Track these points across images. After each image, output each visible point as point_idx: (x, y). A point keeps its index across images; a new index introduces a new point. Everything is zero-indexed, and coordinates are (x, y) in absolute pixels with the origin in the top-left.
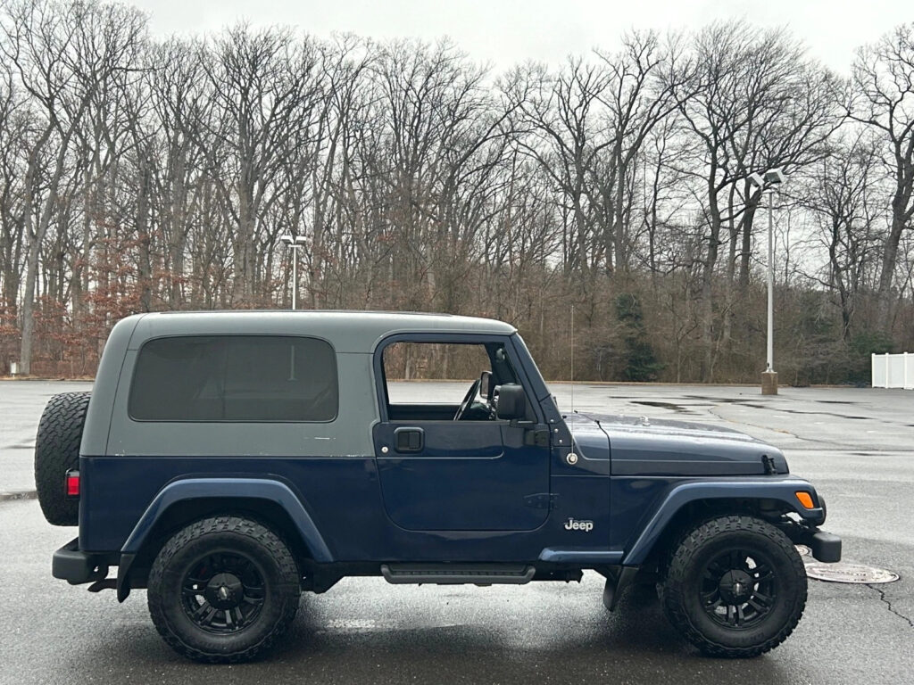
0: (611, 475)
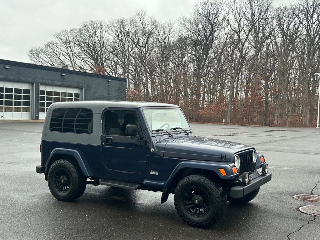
0: (164, 157)
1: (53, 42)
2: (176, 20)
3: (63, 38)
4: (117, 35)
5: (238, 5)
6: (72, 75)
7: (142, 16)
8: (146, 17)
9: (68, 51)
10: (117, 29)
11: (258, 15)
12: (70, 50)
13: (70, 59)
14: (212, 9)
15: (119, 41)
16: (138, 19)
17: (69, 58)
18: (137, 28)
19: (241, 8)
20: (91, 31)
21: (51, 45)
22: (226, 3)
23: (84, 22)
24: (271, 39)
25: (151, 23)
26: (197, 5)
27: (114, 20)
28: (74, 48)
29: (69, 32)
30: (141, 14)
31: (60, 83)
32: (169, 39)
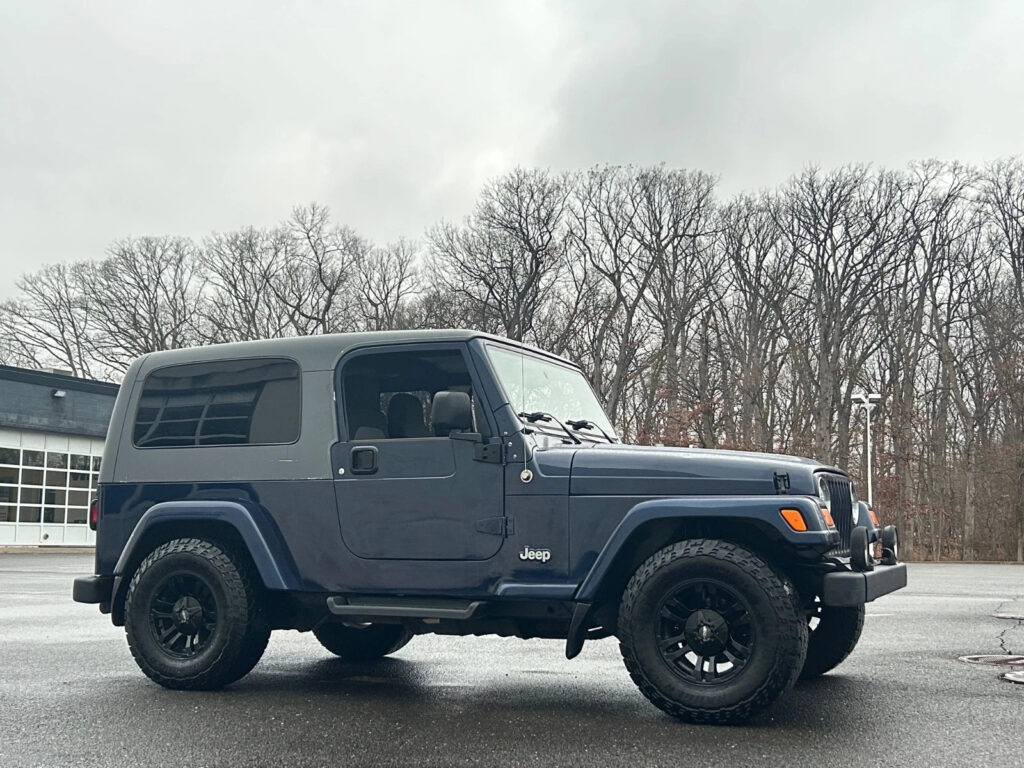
1: (13, 305)
2: (424, 236)
3: (48, 292)
4: (230, 282)
5: (612, 194)
6: (88, 395)
7: (316, 226)
8: (327, 229)
9: (62, 333)
10: (230, 265)
11: (670, 226)
12: (72, 330)
13: (70, 358)
14: (533, 207)
15: (236, 303)
16: (301, 235)
17: (65, 357)
18: (298, 262)
19: (620, 205)
20: (144, 269)
21: (6, 313)
22: (575, 189)
23: (123, 242)
24: (709, 299)
25: (341, 247)
26: (487, 193)
27: (222, 236)
28: (82, 324)
29: (68, 270)
30: (310, 217)
31: (45, 421)
32: (398, 297)
